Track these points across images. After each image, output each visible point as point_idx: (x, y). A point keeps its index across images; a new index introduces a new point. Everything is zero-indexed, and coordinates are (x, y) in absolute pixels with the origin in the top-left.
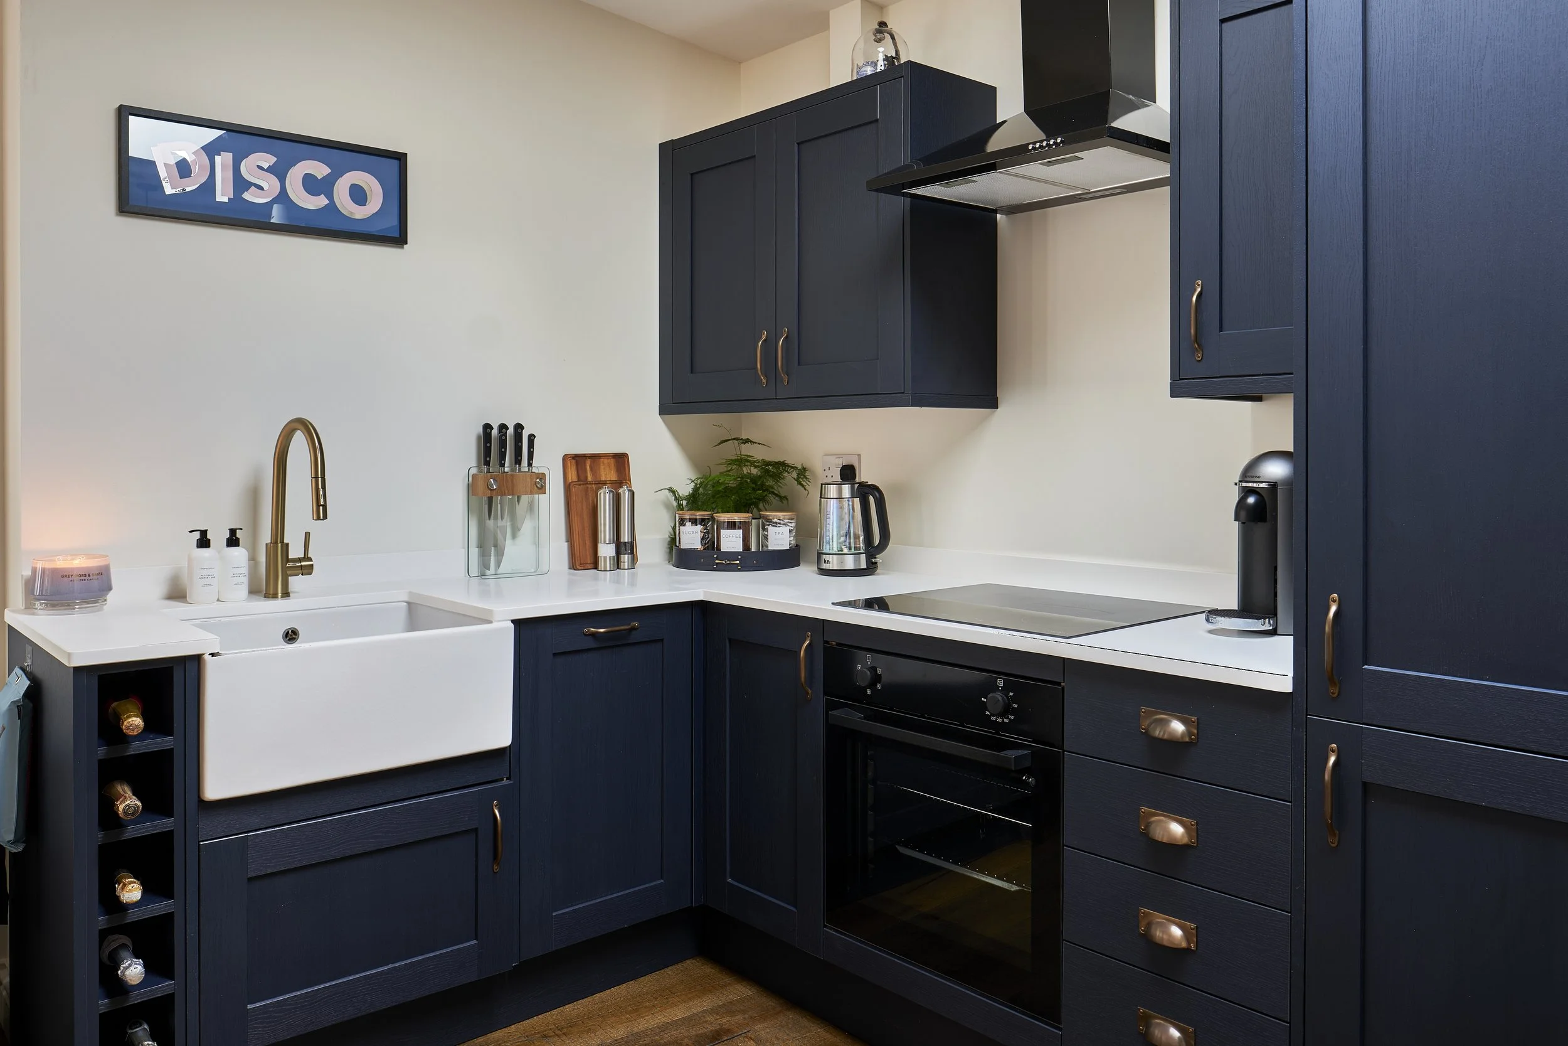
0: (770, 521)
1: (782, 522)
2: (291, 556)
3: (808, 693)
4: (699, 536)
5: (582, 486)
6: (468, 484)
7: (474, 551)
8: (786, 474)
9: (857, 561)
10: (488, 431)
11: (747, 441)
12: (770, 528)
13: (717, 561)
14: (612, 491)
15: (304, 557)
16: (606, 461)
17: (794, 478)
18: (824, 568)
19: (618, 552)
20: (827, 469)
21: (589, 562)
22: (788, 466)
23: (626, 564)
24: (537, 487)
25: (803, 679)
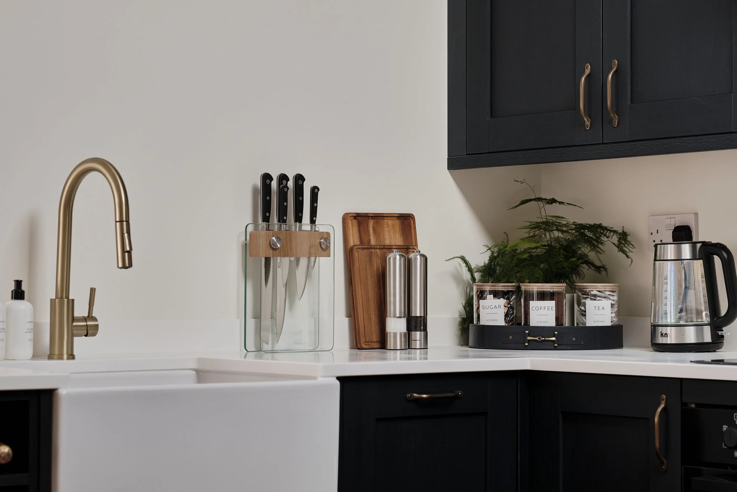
0: (586, 294)
1: (603, 295)
2: (76, 315)
3: (662, 463)
4: (502, 311)
5: (365, 250)
6: (246, 244)
7: (251, 323)
8: (604, 239)
9: (700, 333)
10: (268, 181)
11: (553, 201)
12: (588, 302)
13: (529, 338)
14: (403, 256)
15: (88, 316)
16: (390, 222)
17: (614, 244)
18: (660, 342)
19: (410, 328)
20: (655, 232)
21: (375, 340)
22: (606, 229)
23: (418, 342)
24: (322, 248)
25: (657, 445)
